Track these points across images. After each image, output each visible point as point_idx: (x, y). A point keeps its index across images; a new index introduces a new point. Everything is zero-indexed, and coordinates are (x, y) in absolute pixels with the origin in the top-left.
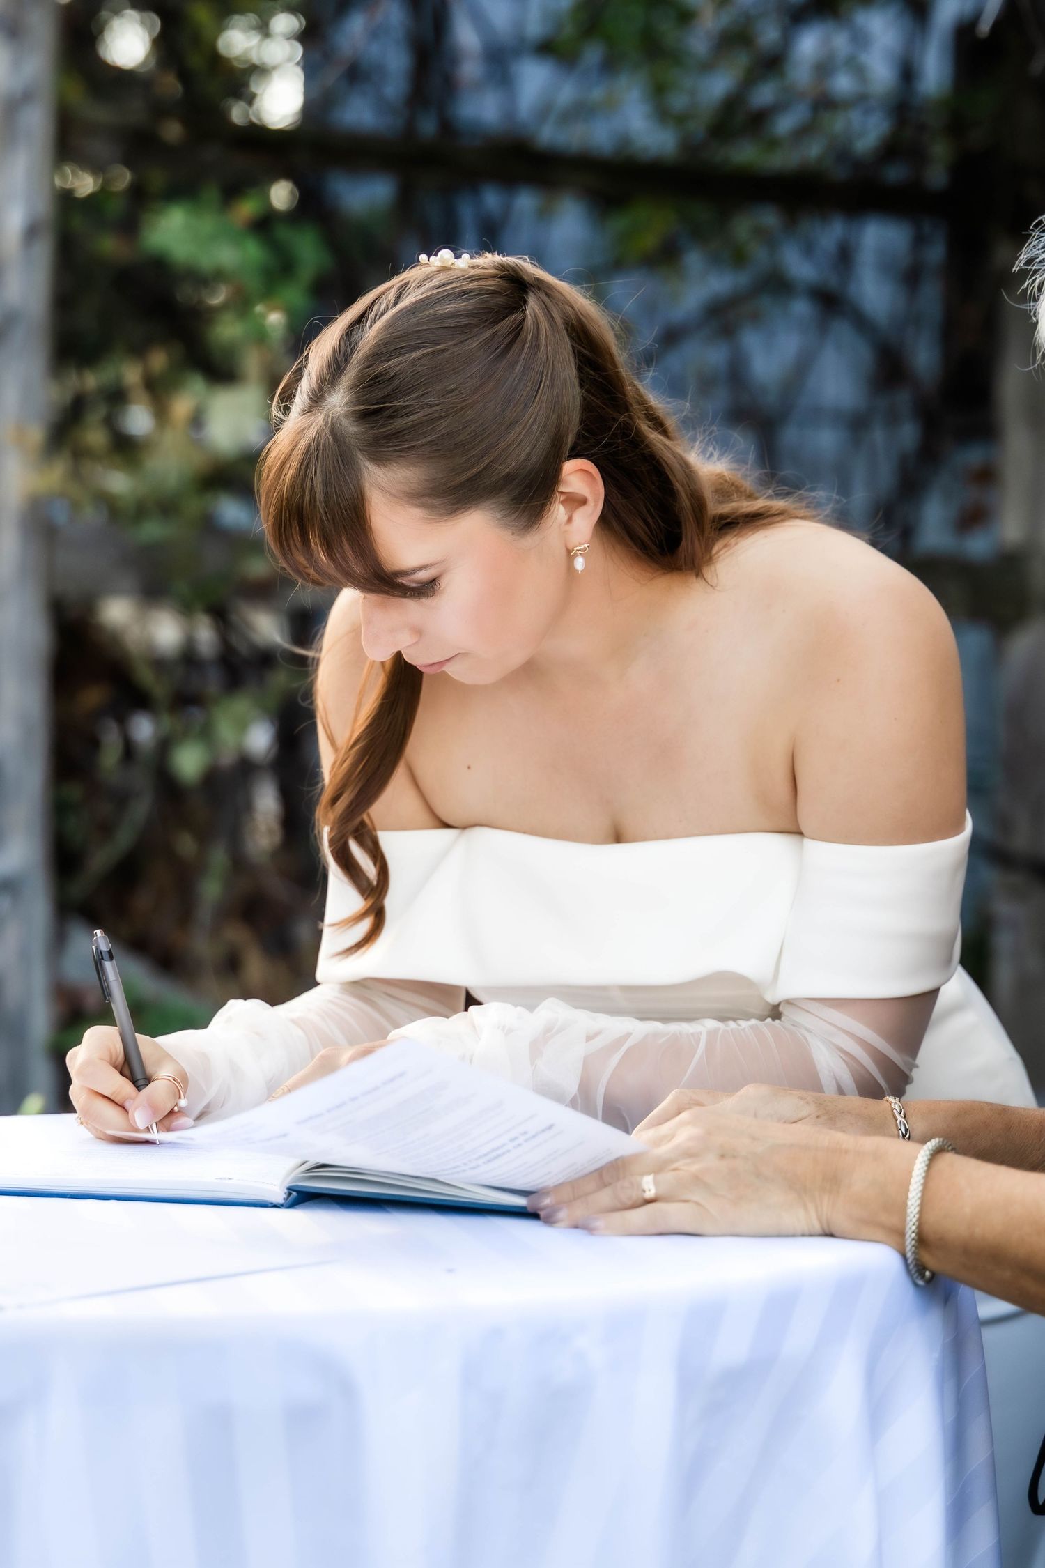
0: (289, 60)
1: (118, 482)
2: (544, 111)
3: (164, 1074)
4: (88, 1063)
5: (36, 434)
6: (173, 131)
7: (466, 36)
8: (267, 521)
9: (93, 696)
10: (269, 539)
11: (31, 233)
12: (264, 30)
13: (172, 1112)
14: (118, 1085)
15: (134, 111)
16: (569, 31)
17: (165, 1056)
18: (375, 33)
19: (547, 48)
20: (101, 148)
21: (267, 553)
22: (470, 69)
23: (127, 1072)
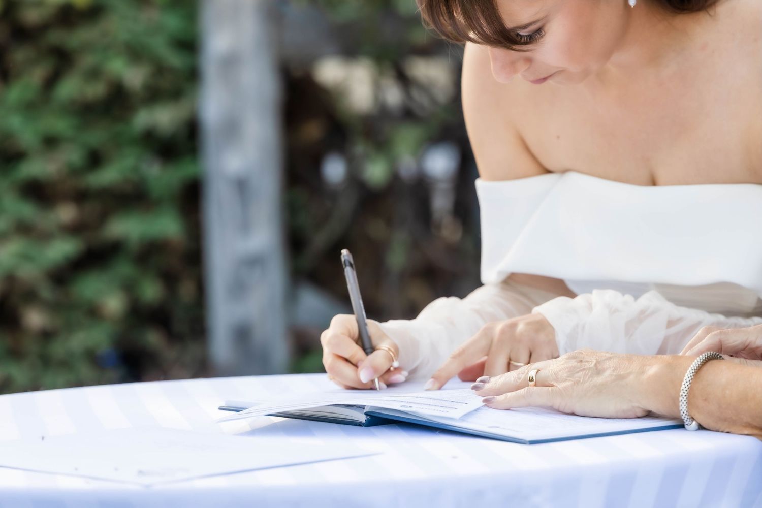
3: (384, 346)
4: (335, 337)
8: (421, 4)
9: (313, 131)
10: (425, 16)
13: (388, 371)
14: (355, 351)
17: (383, 336)
21: (423, 24)
23: (360, 343)
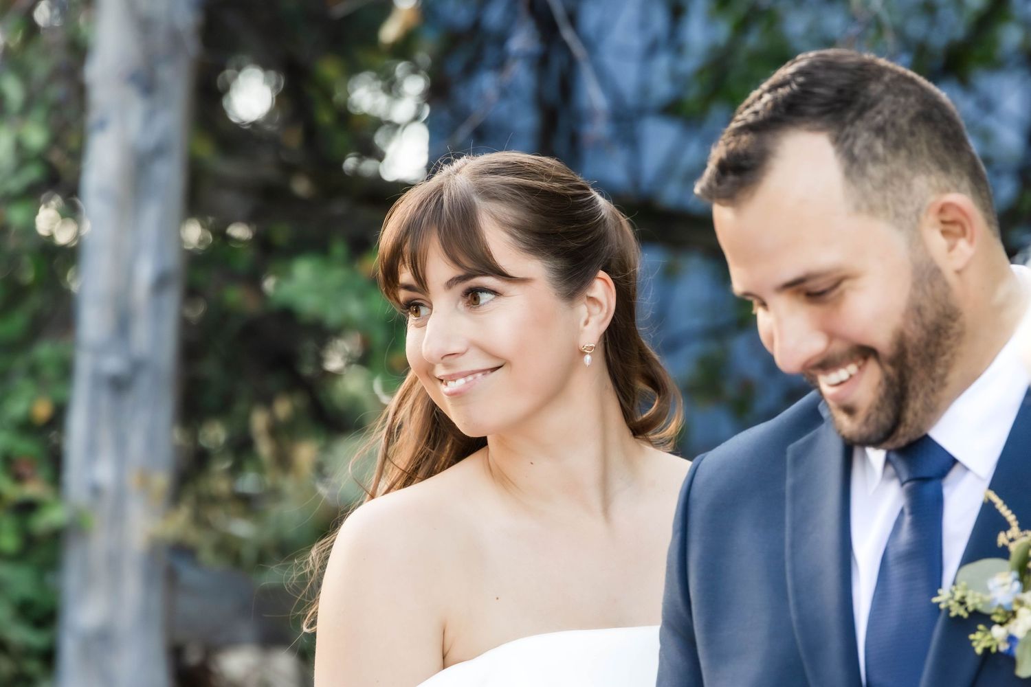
0: (416, 118)
1: (242, 528)
2: (667, 170)
5: (161, 480)
6: (301, 186)
7: (593, 95)
11: (161, 283)
12: (391, 87)
15: (265, 168)
16: (693, 94)
18: (504, 93)
19: (672, 110)
20: (229, 200)
22: (598, 129)
